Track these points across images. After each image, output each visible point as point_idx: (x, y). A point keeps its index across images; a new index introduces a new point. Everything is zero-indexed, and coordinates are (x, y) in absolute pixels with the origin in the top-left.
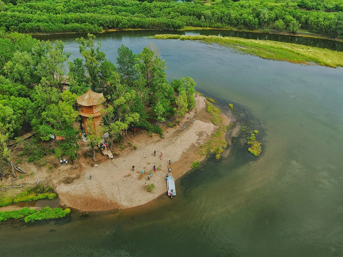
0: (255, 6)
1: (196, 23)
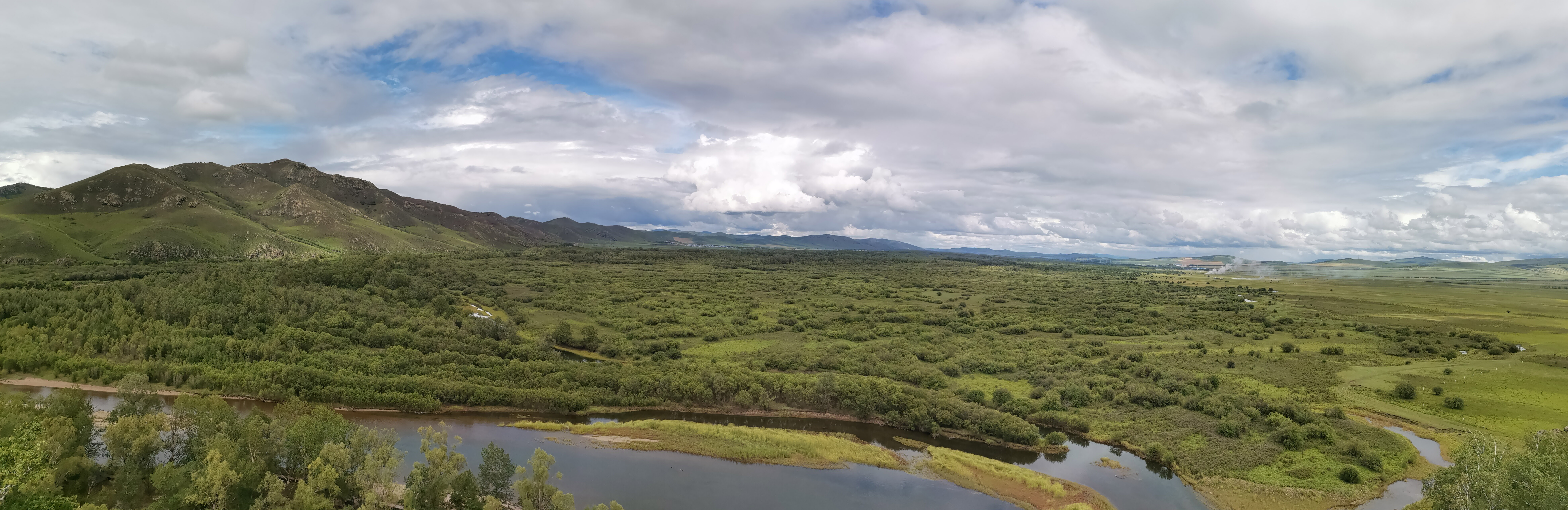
0: (705, 369)
1: (609, 398)
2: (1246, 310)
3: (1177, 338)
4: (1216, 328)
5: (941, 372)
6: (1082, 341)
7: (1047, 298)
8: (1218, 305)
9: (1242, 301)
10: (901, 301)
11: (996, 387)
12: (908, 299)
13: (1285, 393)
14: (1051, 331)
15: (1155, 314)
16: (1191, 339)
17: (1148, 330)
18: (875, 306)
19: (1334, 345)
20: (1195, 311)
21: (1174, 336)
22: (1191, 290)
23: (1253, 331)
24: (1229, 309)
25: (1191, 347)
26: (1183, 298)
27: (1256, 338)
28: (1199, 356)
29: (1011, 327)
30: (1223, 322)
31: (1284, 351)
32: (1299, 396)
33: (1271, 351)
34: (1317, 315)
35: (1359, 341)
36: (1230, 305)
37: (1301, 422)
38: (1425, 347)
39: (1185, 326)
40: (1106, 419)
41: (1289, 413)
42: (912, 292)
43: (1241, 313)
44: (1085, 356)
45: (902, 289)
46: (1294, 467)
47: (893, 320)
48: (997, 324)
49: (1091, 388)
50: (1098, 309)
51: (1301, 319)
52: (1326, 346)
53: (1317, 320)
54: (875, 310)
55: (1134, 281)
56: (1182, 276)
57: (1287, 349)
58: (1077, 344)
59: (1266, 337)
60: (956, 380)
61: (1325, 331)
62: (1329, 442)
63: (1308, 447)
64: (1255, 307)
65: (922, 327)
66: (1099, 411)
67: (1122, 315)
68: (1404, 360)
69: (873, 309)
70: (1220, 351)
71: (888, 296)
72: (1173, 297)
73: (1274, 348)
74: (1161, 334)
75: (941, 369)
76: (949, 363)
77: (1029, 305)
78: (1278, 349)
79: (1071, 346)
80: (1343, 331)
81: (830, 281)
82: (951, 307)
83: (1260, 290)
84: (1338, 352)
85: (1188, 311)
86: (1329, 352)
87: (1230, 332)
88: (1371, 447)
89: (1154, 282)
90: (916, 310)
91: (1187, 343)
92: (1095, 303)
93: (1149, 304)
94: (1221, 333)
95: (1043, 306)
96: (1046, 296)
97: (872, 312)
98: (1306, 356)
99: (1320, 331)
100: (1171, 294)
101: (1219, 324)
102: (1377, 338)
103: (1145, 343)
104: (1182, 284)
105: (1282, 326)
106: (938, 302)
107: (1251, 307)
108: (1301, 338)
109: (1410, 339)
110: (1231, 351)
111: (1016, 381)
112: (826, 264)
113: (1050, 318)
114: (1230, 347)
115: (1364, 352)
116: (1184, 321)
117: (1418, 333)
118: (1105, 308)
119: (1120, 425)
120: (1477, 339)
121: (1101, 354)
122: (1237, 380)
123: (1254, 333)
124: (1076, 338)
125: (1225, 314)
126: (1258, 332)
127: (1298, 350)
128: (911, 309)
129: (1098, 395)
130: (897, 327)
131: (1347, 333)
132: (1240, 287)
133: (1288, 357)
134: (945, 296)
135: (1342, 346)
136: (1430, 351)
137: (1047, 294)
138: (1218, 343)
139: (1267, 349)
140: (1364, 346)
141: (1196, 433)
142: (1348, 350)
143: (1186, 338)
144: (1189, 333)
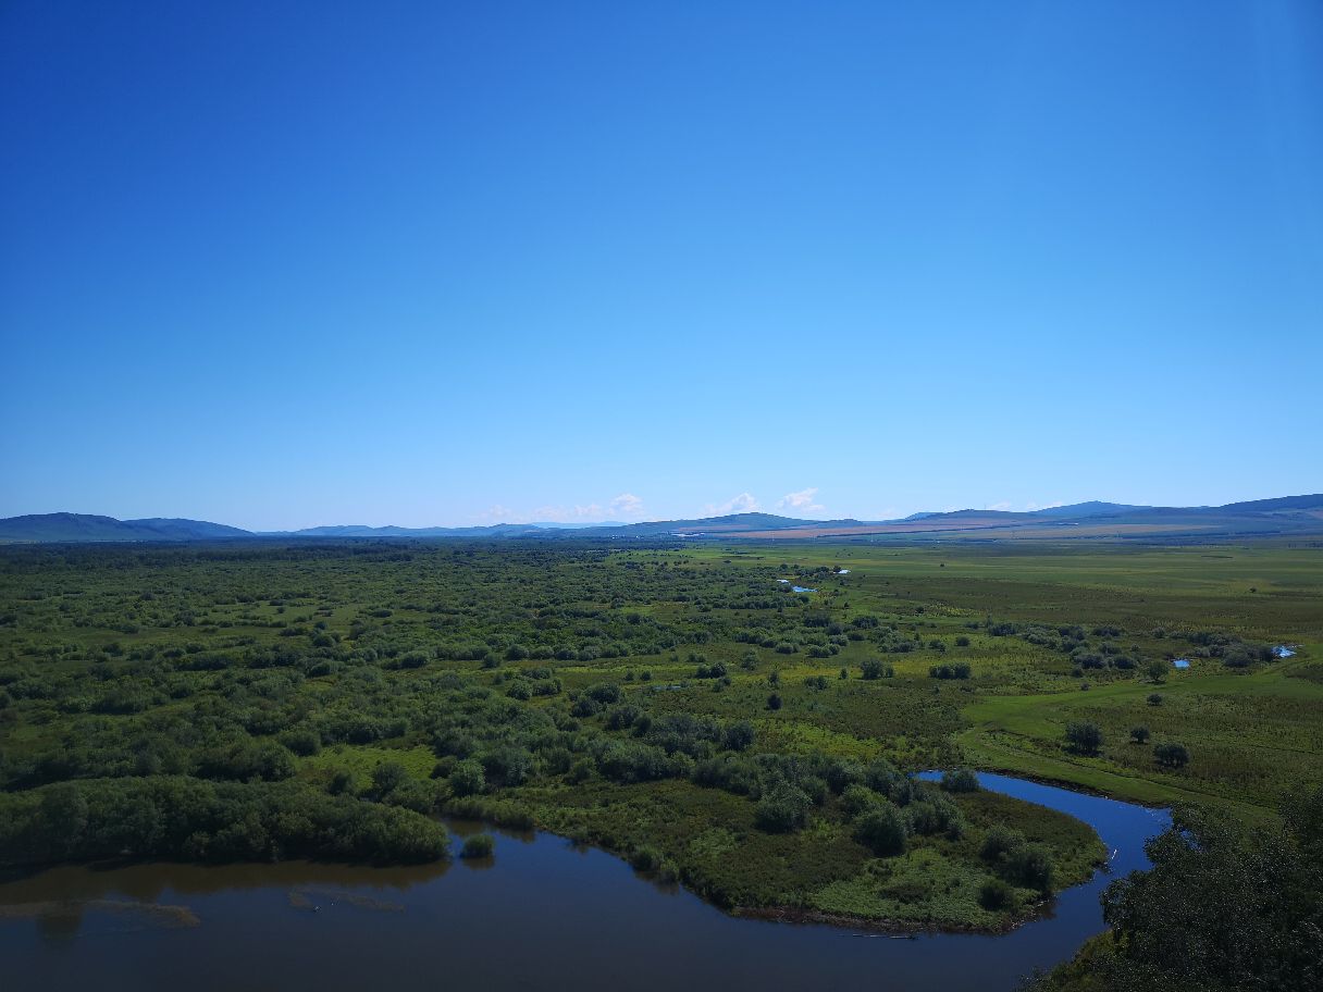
2: (795, 605)
3: (676, 659)
4: (746, 639)
5: (284, 748)
6: (516, 670)
7: (457, 603)
8: (747, 599)
9: (788, 590)
10: (213, 631)
11: (379, 763)
12: (225, 625)
13: (871, 747)
14: (464, 657)
15: (635, 620)
16: (702, 660)
17: (625, 645)
18: (164, 643)
19: (952, 662)
20: (705, 610)
21: (672, 655)
22: (697, 575)
23: (812, 642)
24: (766, 606)
25: (702, 674)
26: (685, 590)
27: (815, 654)
28: (717, 689)
29: (402, 656)
30: (759, 628)
31: (866, 677)
32: (897, 753)
33: (844, 675)
34: (920, 610)
35: (995, 651)
36: (769, 599)
37: (903, 801)
38: (1112, 658)
39: (689, 637)
40: (560, 804)
41: (878, 785)
42: (234, 613)
43: (787, 612)
44: (523, 697)
45: (217, 607)
46: (894, 882)
47: (197, 667)
48: (379, 652)
49: (532, 751)
50: (542, 614)
51: (894, 617)
52: (939, 664)
53: (921, 618)
54: (166, 651)
55: (599, 564)
56: (680, 553)
57: (871, 673)
58: (508, 676)
59: (835, 652)
60: (312, 759)
61: (936, 637)
62: (954, 835)
63: (916, 846)
64: (811, 601)
65: (251, 674)
66: (548, 790)
67: (582, 624)
68: (1079, 682)
69: (161, 648)
70: (752, 679)
71: (190, 623)
72: (665, 589)
73: (848, 672)
74: (649, 652)
75: (284, 742)
76: (300, 731)
77: (429, 616)
78: (854, 673)
79: (498, 681)
80: (967, 636)
81: (70, 602)
82: (300, 632)
83: (818, 570)
84: (962, 673)
85: (694, 611)
86: (944, 674)
87: (769, 645)
88: (1030, 840)
89: (633, 564)
90: (242, 644)
91: (695, 667)
92: (536, 606)
93: (627, 603)
94: (753, 648)
95: (452, 617)
96: (456, 599)
97: (158, 655)
98: (905, 683)
99: (928, 638)
100: (664, 583)
101: (750, 632)
102: (1028, 646)
103: (621, 670)
104: (682, 566)
105: (861, 632)
106: (279, 625)
107: (805, 600)
108: (896, 650)
109: (1086, 645)
110: (774, 679)
111: (410, 748)
112: (61, 569)
113: (463, 635)
114: (770, 669)
115: (1005, 671)
116: (687, 629)
117: (1098, 633)
118: (552, 613)
119: (583, 812)
120: (1203, 640)
121: (546, 692)
122: (787, 729)
123: (813, 646)
124: (506, 668)
125: (757, 614)
126: (818, 643)
127: (890, 673)
128: (234, 642)
129: (545, 761)
130: (208, 679)
131: (975, 639)
132: (784, 566)
133: (875, 686)
134: (291, 613)
135: (966, 661)
136: (1124, 665)
137: (457, 595)
138: (748, 666)
139: (838, 672)
140: (1005, 659)
141: (717, 825)
142: (977, 667)
143: (692, 659)
144: (697, 652)
